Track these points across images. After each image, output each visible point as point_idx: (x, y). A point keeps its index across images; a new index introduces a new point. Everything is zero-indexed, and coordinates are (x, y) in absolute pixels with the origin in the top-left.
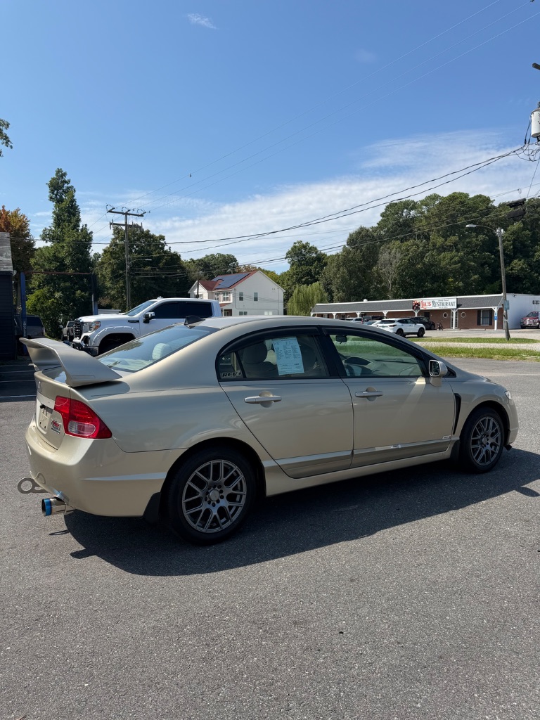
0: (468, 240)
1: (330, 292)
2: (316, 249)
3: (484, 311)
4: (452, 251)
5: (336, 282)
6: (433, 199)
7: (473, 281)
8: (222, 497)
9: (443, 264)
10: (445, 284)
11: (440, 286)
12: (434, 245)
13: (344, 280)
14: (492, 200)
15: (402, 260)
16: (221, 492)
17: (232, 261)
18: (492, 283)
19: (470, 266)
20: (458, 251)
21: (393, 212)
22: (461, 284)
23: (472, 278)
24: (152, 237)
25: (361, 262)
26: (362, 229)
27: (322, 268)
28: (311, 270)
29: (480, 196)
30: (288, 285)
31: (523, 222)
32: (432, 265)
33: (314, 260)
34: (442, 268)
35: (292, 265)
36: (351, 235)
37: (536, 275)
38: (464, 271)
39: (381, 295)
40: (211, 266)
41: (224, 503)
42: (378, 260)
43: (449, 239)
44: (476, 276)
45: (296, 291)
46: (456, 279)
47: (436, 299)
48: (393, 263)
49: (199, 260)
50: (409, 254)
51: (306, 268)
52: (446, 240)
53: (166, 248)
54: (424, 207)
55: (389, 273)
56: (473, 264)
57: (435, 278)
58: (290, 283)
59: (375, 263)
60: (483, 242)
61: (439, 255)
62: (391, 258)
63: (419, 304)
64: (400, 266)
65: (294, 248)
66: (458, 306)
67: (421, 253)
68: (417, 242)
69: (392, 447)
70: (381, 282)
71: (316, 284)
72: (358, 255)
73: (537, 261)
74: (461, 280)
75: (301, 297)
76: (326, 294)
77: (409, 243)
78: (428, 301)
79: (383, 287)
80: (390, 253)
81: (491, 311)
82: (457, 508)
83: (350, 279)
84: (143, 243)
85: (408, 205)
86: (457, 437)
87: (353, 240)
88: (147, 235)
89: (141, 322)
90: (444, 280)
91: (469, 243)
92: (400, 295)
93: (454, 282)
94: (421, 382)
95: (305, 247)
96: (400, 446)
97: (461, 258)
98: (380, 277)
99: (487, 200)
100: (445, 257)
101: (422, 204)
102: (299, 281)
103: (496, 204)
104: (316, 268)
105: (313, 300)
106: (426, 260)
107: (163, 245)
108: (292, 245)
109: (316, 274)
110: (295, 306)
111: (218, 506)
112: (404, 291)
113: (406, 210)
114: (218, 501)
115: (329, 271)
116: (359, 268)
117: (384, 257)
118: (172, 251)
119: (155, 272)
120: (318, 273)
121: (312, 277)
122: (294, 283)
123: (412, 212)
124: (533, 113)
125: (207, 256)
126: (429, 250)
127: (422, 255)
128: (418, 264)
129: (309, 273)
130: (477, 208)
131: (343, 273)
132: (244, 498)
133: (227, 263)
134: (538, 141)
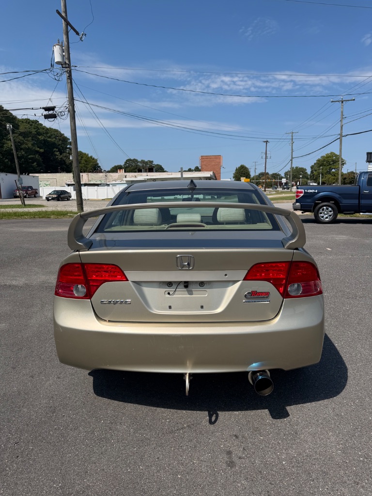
124: (55, 46)
134: (63, 67)
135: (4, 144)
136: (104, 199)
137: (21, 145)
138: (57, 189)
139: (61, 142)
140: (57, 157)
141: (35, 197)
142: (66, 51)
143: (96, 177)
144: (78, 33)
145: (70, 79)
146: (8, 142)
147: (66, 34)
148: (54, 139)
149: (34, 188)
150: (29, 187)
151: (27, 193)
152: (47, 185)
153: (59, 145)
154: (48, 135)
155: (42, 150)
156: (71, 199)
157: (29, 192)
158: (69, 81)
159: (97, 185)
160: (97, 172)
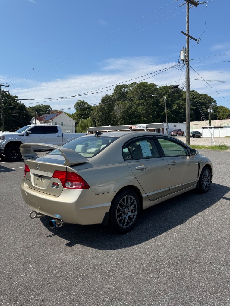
0: (148, 101)
1: (95, 122)
2: (87, 103)
3: (157, 129)
4: (142, 106)
5: (97, 118)
6: (134, 84)
7: (151, 118)
8: (129, 212)
9: (139, 111)
10: (140, 119)
11: (138, 120)
12: (135, 103)
13: (100, 117)
14: (156, 85)
15: (123, 109)
16: (129, 209)
17: (49, 108)
18: (157, 119)
19: (149, 112)
20: (144, 106)
21: (118, 89)
22: (146, 119)
23: (150, 117)
24: (11, 96)
25: (107, 109)
26: (107, 96)
27: (90, 112)
28: (86, 113)
29: (152, 84)
30: (76, 119)
31: (168, 94)
32: (135, 111)
33: (86, 108)
34: (139, 113)
35: (77, 110)
36: (102, 98)
37: (173, 115)
38: (147, 114)
39: (116, 123)
40: (39, 110)
41: (130, 214)
42: (114, 109)
43: (141, 101)
44: (152, 116)
45: (80, 122)
46: (144, 117)
47: (138, 125)
48: (120, 110)
49: (33, 107)
50: (126, 107)
51: (83, 112)
52: (140, 101)
53: (18, 102)
54: (131, 87)
55: (118, 114)
56: (150, 111)
57: (136, 117)
58: (77, 118)
59: (113, 110)
60: (154, 102)
61: (137, 107)
62: (119, 108)
63: (132, 127)
64: (122, 112)
65: (78, 103)
66: (147, 128)
67: (131, 106)
68: (129, 102)
69: (181, 185)
70: (115, 118)
71: (89, 119)
72: (106, 107)
73: (173, 110)
74: (146, 117)
75: (83, 124)
76: (93, 123)
77: (126, 102)
78: (135, 126)
79: (116, 120)
80: (118, 106)
81: (159, 130)
82: (208, 207)
83: (103, 117)
84: (7, 99)
85: (124, 86)
86: (198, 179)
87: (103, 100)
88: (9, 96)
89: (25, 136)
90: (139, 117)
91: (148, 102)
92: (123, 124)
93: (144, 118)
94: (188, 157)
95: (83, 102)
96: (183, 184)
97: (146, 108)
98: (115, 116)
99: (154, 85)
100: (139, 108)
101: (130, 86)
102: (81, 117)
103: (158, 87)
104: (88, 112)
105: (88, 125)
106: (133, 109)
107: (17, 100)
108: (77, 102)
109: (88, 114)
110: (80, 128)
111: (128, 215)
112: (125, 122)
113: (123, 88)
114: (128, 214)
115: (94, 113)
116: (106, 112)
117: (116, 108)
118: (21, 103)
119: (13, 113)
120: (89, 114)
121: (86, 115)
122: (78, 118)
123: (126, 90)
124: (181, 51)
125: (37, 106)
126: (133, 105)
127: (131, 107)
128: (130, 111)
129: (85, 114)
130: (151, 88)
131: (100, 114)
132: (136, 211)
133: (46, 109)
134: (184, 62)
135: (173, 106)
136: (224, 137)
137: (182, 106)
138: (194, 131)
139: (208, 101)
140: (204, 111)
141: (182, 136)
142: (187, 53)
143: (225, 122)
144: (196, 40)
145: (188, 68)
146: (175, 105)
147: (187, 43)
148: (203, 100)
149: (182, 130)
150: (179, 130)
151: (178, 134)
152: (193, 128)
153: (206, 103)
154: (200, 98)
155: (195, 108)
156: (202, 136)
157: (178, 133)
158: (187, 69)
159: (222, 127)
160: (227, 119)
